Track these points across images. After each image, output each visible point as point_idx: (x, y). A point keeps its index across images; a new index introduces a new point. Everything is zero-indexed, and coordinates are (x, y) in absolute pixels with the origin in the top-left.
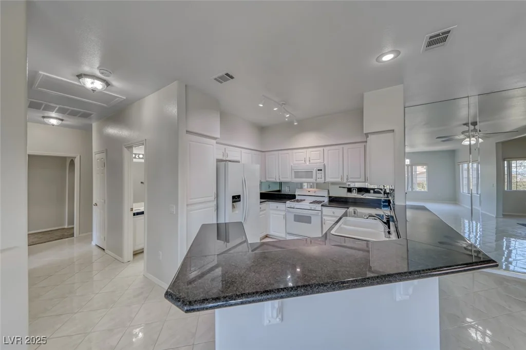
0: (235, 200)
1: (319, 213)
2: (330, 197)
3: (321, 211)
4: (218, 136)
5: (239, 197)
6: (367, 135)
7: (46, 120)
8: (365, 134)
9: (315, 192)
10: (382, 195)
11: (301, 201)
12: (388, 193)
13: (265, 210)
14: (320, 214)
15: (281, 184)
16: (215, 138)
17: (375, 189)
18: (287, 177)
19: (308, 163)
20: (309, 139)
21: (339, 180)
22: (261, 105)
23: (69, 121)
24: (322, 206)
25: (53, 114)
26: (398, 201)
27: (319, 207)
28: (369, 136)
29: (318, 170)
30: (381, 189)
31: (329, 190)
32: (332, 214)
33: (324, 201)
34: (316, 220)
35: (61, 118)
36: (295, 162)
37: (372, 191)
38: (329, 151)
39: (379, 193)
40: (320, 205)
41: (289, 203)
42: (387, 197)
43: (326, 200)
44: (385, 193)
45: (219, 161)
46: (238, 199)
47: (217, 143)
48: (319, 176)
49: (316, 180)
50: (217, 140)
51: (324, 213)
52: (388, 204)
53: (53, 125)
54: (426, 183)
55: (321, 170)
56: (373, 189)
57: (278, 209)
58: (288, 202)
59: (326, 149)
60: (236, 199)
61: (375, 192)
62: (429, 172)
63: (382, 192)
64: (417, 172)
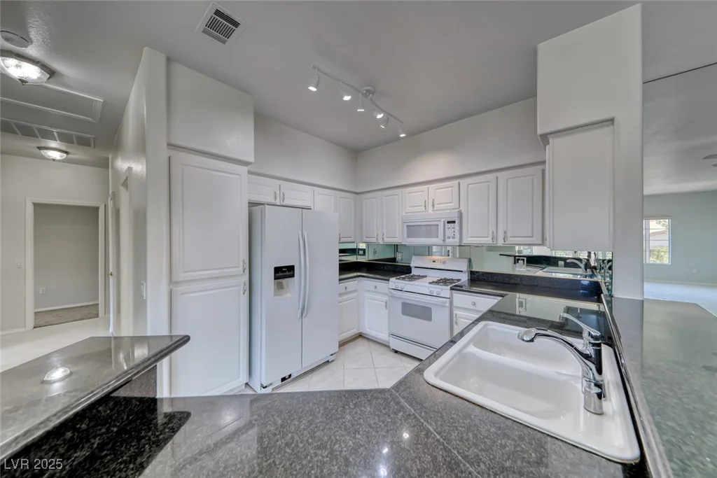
0: (280, 274)
1: (446, 303)
2: (472, 273)
3: (451, 299)
4: (251, 159)
5: (291, 268)
6: (545, 138)
7: (43, 152)
8: (541, 136)
9: (444, 262)
10: (580, 271)
11: (420, 277)
12: (595, 268)
13: (356, 291)
14: (448, 305)
15: (396, 247)
16: (246, 164)
17: (569, 258)
18: (398, 236)
19: (430, 211)
20: (434, 166)
21: (488, 241)
22: (313, 89)
23: (78, 153)
24: (452, 289)
25: (53, 144)
26: (623, 290)
27: (445, 291)
28: (551, 141)
29: (448, 222)
30: (580, 260)
31: (470, 261)
32: (472, 307)
33: (459, 280)
34: (440, 316)
35: (64, 148)
36: (410, 209)
37: (561, 263)
38: (470, 186)
39: (575, 266)
40: (449, 287)
41: (394, 282)
42: (591, 276)
43: (464, 278)
44: (587, 266)
45: (252, 204)
46: (287, 273)
47: (250, 172)
48: (449, 233)
49: (444, 240)
50: (250, 168)
51: (455, 304)
52: (594, 292)
53: (54, 160)
54: (666, 249)
55: (454, 222)
56: (564, 259)
57: (377, 290)
58: (393, 280)
59: (464, 182)
60: (284, 272)
61: (567, 265)
62: (674, 231)
63: (582, 266)
64: (651, 231)
